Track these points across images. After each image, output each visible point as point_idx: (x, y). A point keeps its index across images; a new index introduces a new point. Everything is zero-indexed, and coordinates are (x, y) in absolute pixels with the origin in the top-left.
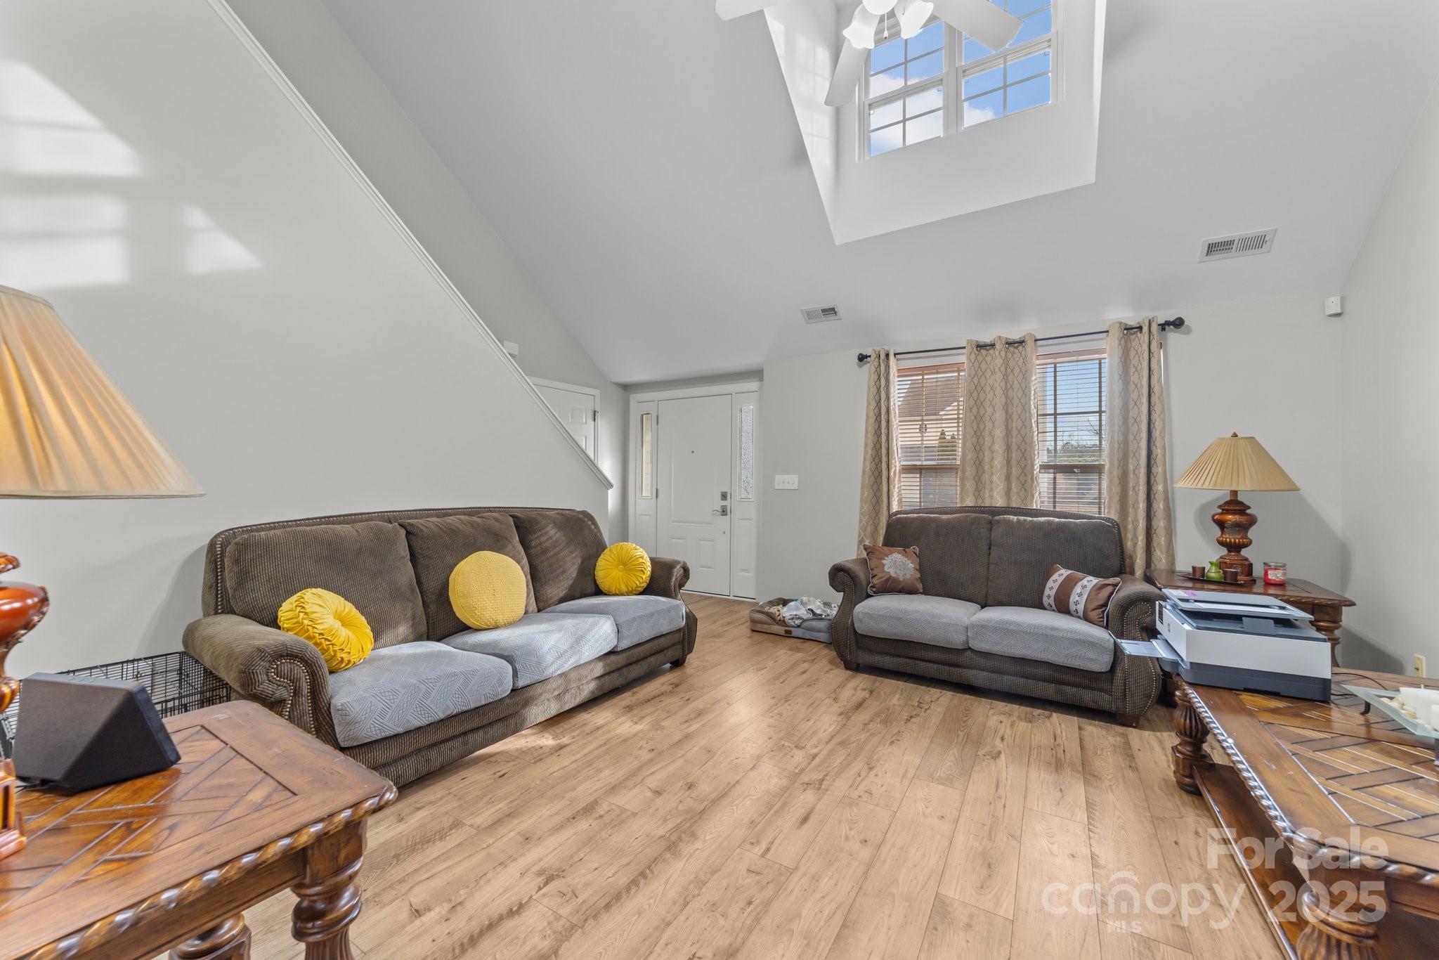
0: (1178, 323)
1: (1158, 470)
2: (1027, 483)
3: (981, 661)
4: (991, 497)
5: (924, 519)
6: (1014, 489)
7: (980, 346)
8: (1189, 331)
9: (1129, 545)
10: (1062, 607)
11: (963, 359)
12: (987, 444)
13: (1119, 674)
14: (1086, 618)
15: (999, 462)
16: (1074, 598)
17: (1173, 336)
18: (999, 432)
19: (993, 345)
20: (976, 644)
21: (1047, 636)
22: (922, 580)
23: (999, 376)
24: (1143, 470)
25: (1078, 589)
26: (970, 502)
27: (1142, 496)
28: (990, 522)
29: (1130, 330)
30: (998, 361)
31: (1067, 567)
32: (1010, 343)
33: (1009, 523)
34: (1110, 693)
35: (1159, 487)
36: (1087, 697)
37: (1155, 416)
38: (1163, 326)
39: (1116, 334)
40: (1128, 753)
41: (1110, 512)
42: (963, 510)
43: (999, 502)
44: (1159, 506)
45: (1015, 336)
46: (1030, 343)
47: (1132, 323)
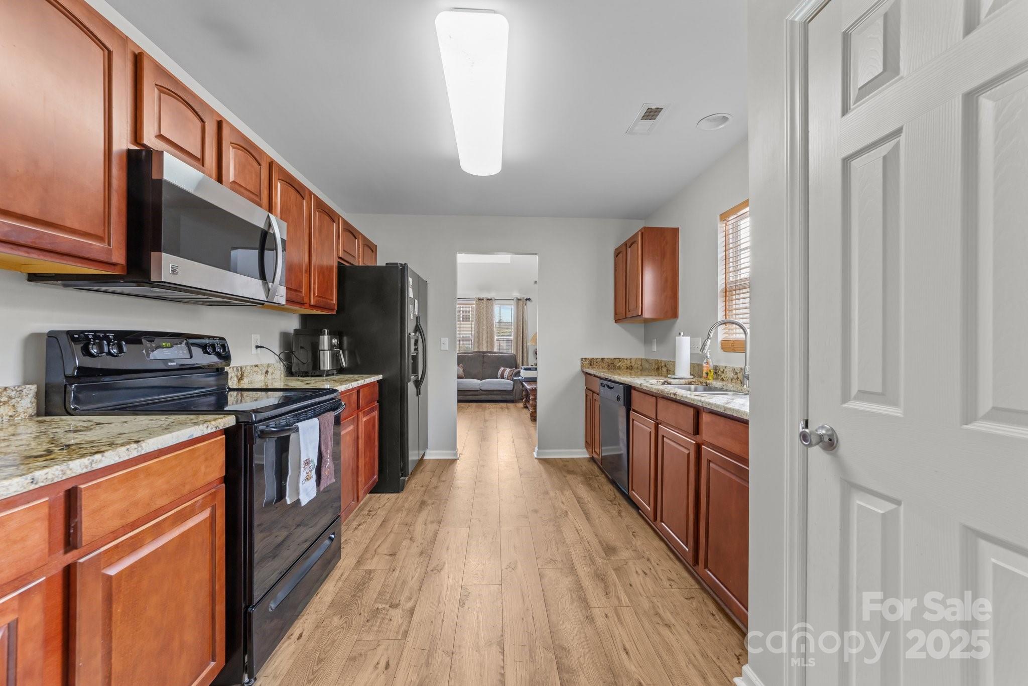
0: (529, 299)
1: (525, 340)
2: (492, 345)
3: (484, 392)
4: (482, 348)
5: (463, 355)
6: (489, 346)
7: (479, 299)
8: (532, 302)
9: (518, 361)
10: (502, 377)
11: (474, 302)
12: (481, 331)
13: (514, 390)
14: (508, 379)
15: (485, 337)
16: (505, 374)
17: (528, 302)
18: (485, 327)
19: (483, 299)
20: (482, 388)
21: (499, 383)
22: (465, 375)
23: (485, 310)
24: (521, 340)
25: (506, 372)
26: (476, 350)
27: (521, 347)
28: (483, 356)
29: (519, 300)
30: (485, 305)
31: (503, 367)
32: (488, 299)
33: (488, 356)
34: (512, 395)
35: (525, 345)
36: (508, 397)
37: (524, 325)
38: (527, 299)
39: (515, 300)
40: (516, 406)
41: (513, 352)
42: (474, 352)
43: (485, 350)
44: (525, 350)
45: (490, 297)
46: (493, 300)
47: (519, 297)
